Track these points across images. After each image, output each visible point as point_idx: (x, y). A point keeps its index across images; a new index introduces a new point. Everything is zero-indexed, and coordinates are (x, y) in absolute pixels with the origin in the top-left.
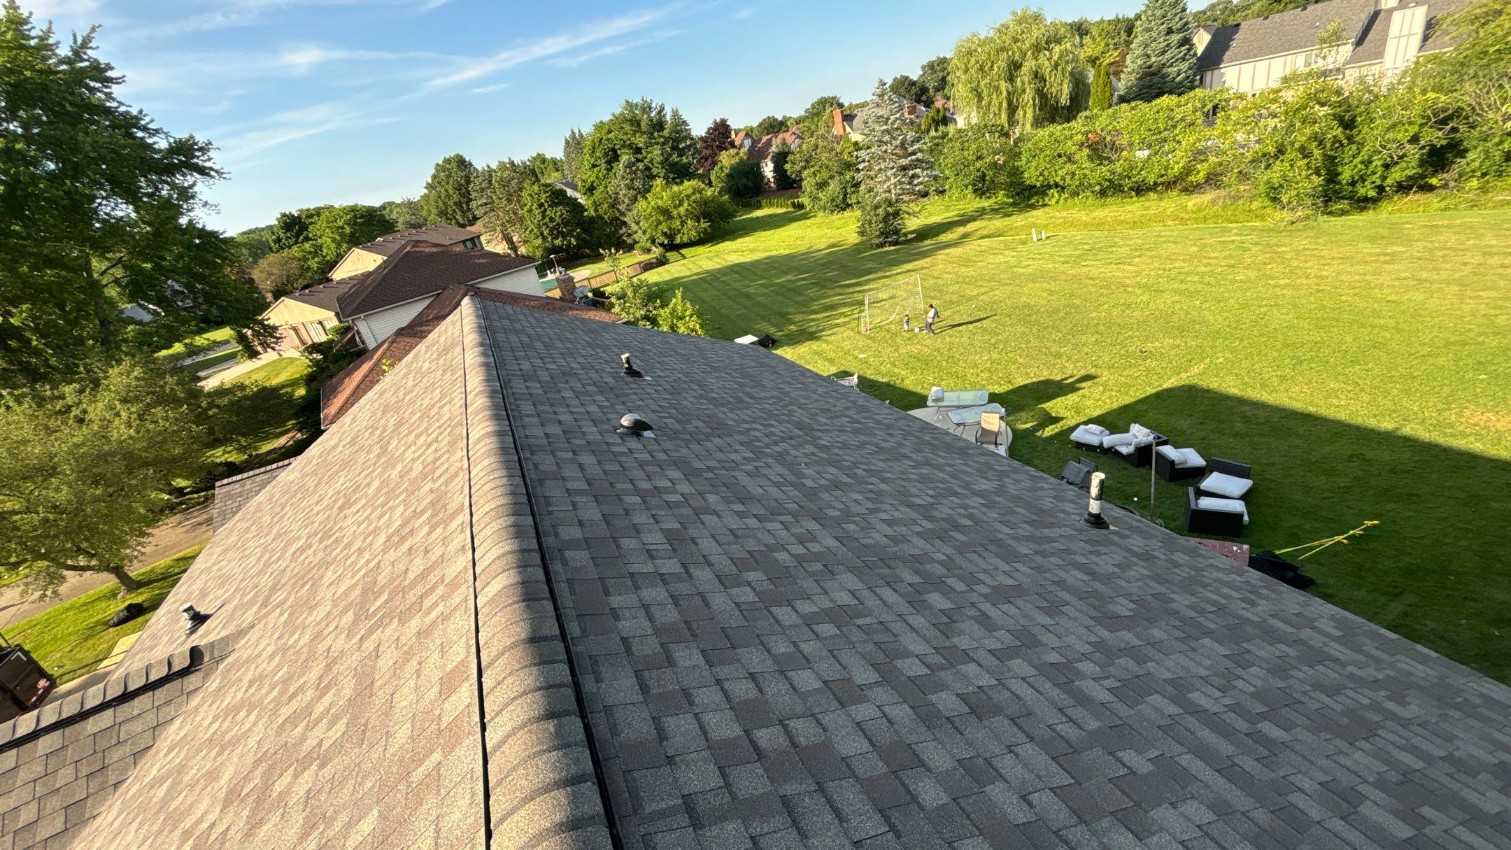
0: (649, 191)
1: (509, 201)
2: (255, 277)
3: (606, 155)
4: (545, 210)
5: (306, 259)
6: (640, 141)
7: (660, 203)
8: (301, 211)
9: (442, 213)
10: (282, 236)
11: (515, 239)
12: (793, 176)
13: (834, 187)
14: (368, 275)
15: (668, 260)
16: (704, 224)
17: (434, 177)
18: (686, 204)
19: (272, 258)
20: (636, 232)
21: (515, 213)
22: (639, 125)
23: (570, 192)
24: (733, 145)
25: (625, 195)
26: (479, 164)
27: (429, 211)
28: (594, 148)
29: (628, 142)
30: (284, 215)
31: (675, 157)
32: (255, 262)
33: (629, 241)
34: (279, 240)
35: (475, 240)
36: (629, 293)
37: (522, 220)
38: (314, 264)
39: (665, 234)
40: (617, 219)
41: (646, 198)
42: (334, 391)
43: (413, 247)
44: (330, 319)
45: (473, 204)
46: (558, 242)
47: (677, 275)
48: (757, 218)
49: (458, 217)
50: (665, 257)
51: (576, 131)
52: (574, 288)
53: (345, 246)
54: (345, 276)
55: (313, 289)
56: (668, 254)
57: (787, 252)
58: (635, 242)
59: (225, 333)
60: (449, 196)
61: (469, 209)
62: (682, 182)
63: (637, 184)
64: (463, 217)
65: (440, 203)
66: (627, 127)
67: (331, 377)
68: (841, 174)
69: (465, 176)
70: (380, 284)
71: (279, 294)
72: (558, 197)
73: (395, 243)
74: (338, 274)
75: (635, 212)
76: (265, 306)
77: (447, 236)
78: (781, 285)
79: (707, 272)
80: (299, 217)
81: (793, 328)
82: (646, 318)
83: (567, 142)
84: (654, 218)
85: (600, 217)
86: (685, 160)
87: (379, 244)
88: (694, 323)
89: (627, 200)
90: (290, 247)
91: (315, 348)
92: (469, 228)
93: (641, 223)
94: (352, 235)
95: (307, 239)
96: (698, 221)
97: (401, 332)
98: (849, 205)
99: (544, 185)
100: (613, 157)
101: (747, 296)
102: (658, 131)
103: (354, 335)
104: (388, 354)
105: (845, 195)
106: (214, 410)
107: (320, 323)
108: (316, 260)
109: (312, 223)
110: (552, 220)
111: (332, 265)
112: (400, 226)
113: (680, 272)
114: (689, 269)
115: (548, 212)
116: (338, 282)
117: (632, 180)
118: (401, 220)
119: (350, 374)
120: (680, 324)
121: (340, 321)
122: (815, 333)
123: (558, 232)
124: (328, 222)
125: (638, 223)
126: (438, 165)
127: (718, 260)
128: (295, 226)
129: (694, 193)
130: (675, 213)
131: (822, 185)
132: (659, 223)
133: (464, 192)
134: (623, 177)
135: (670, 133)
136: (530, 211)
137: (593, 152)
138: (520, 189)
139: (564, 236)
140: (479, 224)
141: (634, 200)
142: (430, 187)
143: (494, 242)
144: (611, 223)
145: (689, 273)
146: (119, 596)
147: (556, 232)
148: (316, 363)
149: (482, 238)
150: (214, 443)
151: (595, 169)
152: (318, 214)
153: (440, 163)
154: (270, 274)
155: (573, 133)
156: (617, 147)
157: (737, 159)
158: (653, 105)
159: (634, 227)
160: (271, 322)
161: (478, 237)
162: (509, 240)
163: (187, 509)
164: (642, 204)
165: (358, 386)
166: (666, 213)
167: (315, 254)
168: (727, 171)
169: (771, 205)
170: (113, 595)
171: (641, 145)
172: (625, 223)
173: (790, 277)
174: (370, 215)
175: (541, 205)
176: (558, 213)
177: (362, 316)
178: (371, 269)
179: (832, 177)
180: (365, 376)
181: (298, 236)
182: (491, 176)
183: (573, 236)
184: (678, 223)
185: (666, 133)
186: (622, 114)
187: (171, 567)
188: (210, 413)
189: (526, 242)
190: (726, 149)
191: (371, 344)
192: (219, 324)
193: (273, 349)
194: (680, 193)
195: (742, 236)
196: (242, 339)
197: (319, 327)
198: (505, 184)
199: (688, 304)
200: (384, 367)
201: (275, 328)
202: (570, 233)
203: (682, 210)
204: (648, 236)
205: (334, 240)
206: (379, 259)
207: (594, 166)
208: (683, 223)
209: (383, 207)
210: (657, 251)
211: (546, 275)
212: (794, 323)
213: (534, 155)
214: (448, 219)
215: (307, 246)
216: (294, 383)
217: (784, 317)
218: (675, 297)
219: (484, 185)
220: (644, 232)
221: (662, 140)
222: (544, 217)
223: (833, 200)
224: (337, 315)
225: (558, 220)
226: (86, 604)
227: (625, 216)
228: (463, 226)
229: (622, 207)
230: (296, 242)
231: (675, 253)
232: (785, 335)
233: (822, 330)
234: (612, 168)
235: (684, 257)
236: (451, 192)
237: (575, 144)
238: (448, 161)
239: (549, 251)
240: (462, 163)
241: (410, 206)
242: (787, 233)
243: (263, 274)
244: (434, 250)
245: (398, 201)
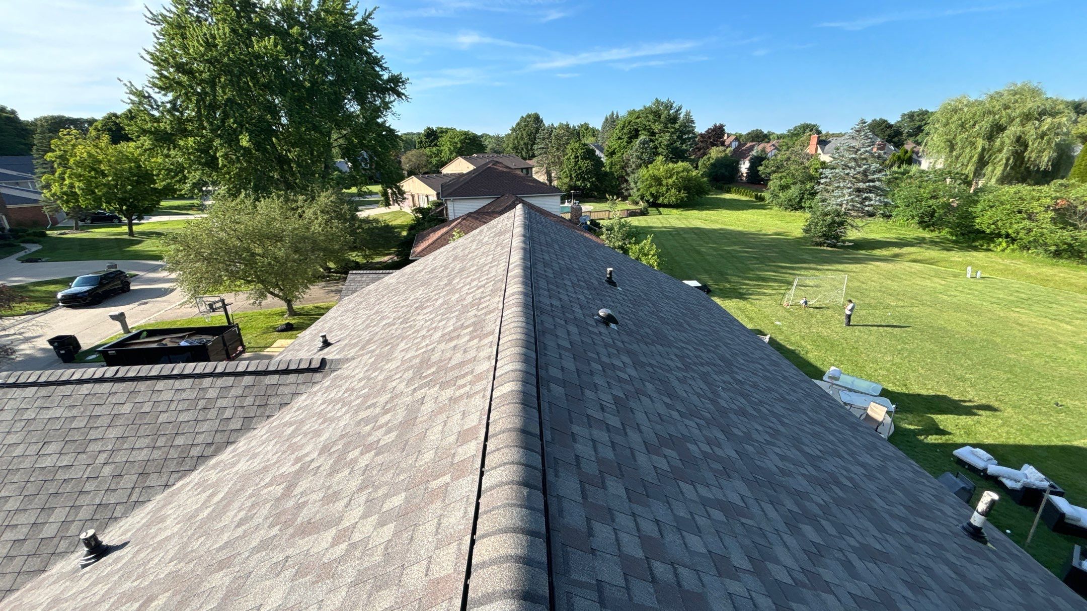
0: (651, 163)
1: (558, 149)
2: (402, 160)
3: (630, 132)
4: (578, 161)
5: (431, 157)
6: (657, 127)
7: (656, 172)
8: (438, 128)
9: (515, 148)
10: (424, 140)
11: (553, 175)
12: (763, 176)
13: (794, 191)
14: (461, 175)
15: (648, 213)
16: (683, 194)
17: (518, 124)
18: (674, 178)
19: (414, 152)
20: (632, 189)
21: (559, 158)
22: (660, 117)
23: (598, 152)
24: (723, 144)
25: (633, 162)
26: (547, 123)
27: (508, 145)
28: (624, 127)
29: (648, 127)
30: (429, 128)
31: (678, 144)
32: (405, 152)
33: (626, 194)
34: (421, 142)
35: (529, 169)
36: (616, 228)
37: (561, 163)
38: (434, 161)
39: (652, 195)
40: (623, 177)
41: (648, 168)
42: (423, 238)
43: (493, 165)
44: (433, 196)
45: (535, 147)
46: (579, 183)
47: (651, 225)
48: (725, 199)
49: (524, 153)
50: (647, 210)
51: (615, 113)
52: (581, 215)
53: (454, 154)
54: (449, 172)
55: (430, 175)
56: (649, 209)
57: (740, 229)
58: (630, 195)
59: (377, 188)
60: (522, 138)
61: (532, 149)
62: (676, 162)
63: (645, 156)
64: (526, 153)
65: (516, 141)
66: (651, 117)
67: (424, 230)
68: (803, 183)
69: (537, 128)
70: (467, 182)
71: (411, 173)
72: (589, 154)
73: (483, 159)
74: (447, 170)
75: (636, 175)
76: (402, 178)
77: (514, 162)
78: (728, 252)
79: (674, 228)
80: (436, 132)
81: (728, 286)
82: (621, 248)
83: (607, 119)
84: (648, 182)
85: (612, 173)
86: (684, 147)
87: (474, 158)
88: (653, 261)
89: (634, 166)
90: (425, 148)
91: (419, 210)
92: (527, 161)
93: (638, 184)
94: (461, 148)
95: (436, 145)
96: (680, 192)
97: (470, 215)
98: (801, 208)
99: (583, 144)
100: (635, 134)
101: (699, 252)
102: (672, 123)
103: (442, 210)
104: (459, 225)
105: (801, 199)
106: (360, 230)
107: (427, 196)
108: (437, 159)
109: (441, 137)
110: (580, 168)
111: (444, 164)
112: (488, 150)
113: (653, 223)
114: (661, 222)
115: (579, 163)
116: (444, 175)
117: (642, 153)
118: (489, 147)
119: (434, 231)
120: (643, 259)
121: (438, 198)
122: (745, 294)
123: (581, 177)
124: (450, 138)
125: (636, 183)
126: (523, 117)
127: (685, 222)
128: (432, 136)
129: (683, 171)
130: (664, 182)
131: (784, 188)
132: (651, 186)
133: (533, 138)
134: (637, 150)
135: (680, 127)
136: (568, 159)
137: (622, 129)
138: (567, 144)
139: (584, 180)
140: (535, 159)
141: (640, 166)
142: (513, 130)
143: (540, 174)
144: (618, 179)
145: (660, 225)
146: (285, 316)
147: (580, 177)
148: (417, 219)
149: (534, 169)
150: (353, 249)
151: (620, 141)
152: (446, 132)
153: (524, 116)
154: (410, 161)
155: (613, 114)
156: (639, 129)
157: (723, 154)
158: (674, 105)
159: (632, 185)
160: (403, 189)
161: (531, 168)
162: (549, 174)
163: (329, 281)
164: (643, 172)
165: (437, 240)
166: (658, 180)
167: (437, 155)
168: (712, 161)
169: (738, 192)
170: (282, 314)
171: (657, 131)
172: (627, 181)
173: (737, 248)
174: (474, 139)
175: (576, 157)
176: (585, 164)
177: (452, 198)
178: (465, 172)
179: (794, 184)
180: (442, 235)
181: (431, 142)
182: (552, 131)
183: (589, 181)
184: (664, 189)
185: (677, 126)
186: (650, 108)
187: (312, 310)
188: (358, 231)
189: (559, 178)
190: (717, 146)
191: (451, 217)
192: (376, 183)
193: (399, 205)
194: (673, 169)
195: (709, 209)
196: (385, 194)
197: (426, 198)
198: (558, 137)
199: (654, 247)
200: (454, 233)
201: (404, 193)
202: (588, 179)
203: (670, 181)
204: (639, 193)
205: (450, 149)
206: (471, 167)
207: (620, 138)
208: (668, 190)
209: (482, 136)
210: (642, 205)
211: (564, 203)
212: (730, 282)
213: (583, 123)
214: (517, 152)
215: (434, 149)
216: (402, 227)
217: (722, 276)
218: (646, 239)
219: (546, 136)
220: (638, 190)
221: (673, 130)
222: (575, 165)
223: (790, 200)
224: (438, 194)
225: (584, 169)
226: (270, 315)
227: (629, 176)
228: (525, 159)
229: (629, 170)
230: (430, 146)
231: (655, 209)
232: (719, 289)
233: (751, 294)
234: (631, 142)
235: (660, 213)
236: (524, 136)
237: (611, 121)
238: (529, 116)
239: (571, 187)
240: (537, 119)
241: (499, 139)
242: (745, 216)
243: (407, 159)
244: (505, 170)
245: (491, 134)
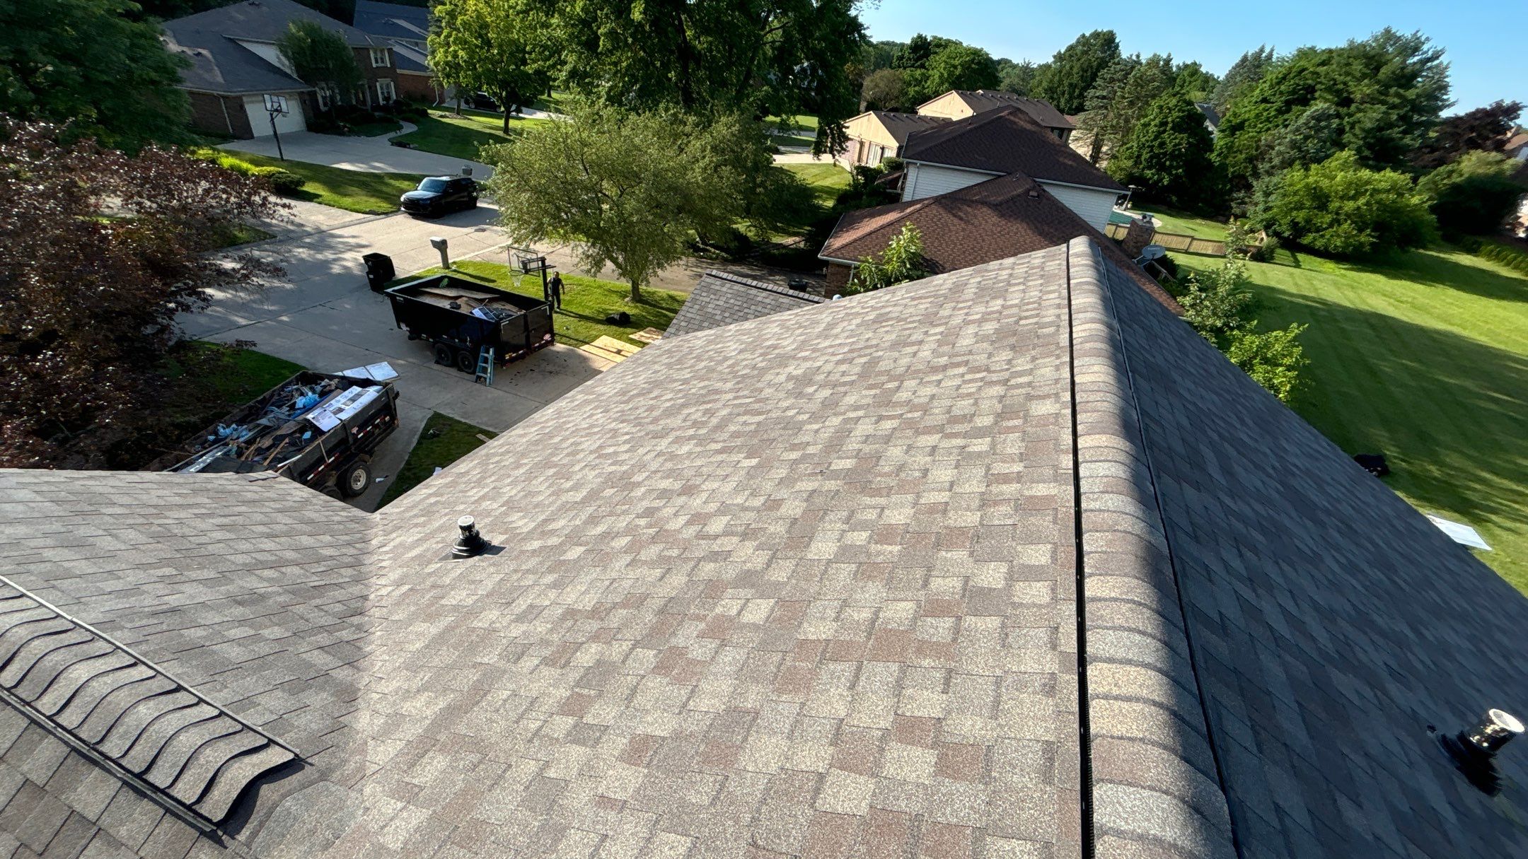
0: (1319, 161)
1: (1132, 104)
2: (865, 84)
3: (1294, 92)
4: (1165, 131)
5: (909, 84)
6: (1362, 90)
7: (1325, 183)
8: (935, 37)
9: (1051, 91)
10: (906, 55)
11: (1104, 149)
14: (947, 123)
15: (1273, 258)
16: (1366, 238)
17: (1071, 48)
18: (1362, 201)
19: (887, 72)
20: (1255, 204)
21: (1127, 121)
22: (1377, 69)
23: (1208, 124)
24: (1499, 146)
25: (1279, 153)
27: (1040, 83)
28: (1284, 78)
29: (1341, 86)
30: (920, 37)
31: (1395, 133)
32: (874, 71)
33: (1236, 210)
34: (901, 58)
35: (1064, 132)
37: (1128, 130)
38: (912, 91)
39: (1294, 225)
40: (1243, 177)
41: (1307, 169)
42: (851, 224)
43: (1009, 113)
44: (891, 149)
45: (1091, 92)
46: (1148, 173)
47: (1273, 284)
48: (1457, 265)
49: (1063, 101)
50: (1272, 251)
51: (1267, 50)
53: (946, 85)
54: (931, 114)
55: (897, 114)
56: (1279, 251)
58: (1244, 215)
59: (812, 121)
60: (1069, 74)
61: (1081, 96)
62: (1379, 170)
63: (1311, 146)
64: (1067, 101)
65: (1057, 78)
66: (1357, 67)
67: (858, 207)
69: (1102, 59)
70: (954, 139)
71: (872, 107)
72: (1192, 122)
73: (992, 101)
74: (926, 111)
75: (1275, 180)
76: (853, 112)
77: (1044, 114)
79: (1324, 303)
80: (929, 44)
82: (1218, 332)
84: (1296, 198)
85: (1223, 167)
86: (1407, 140)
87: (977, 97)
89: (1276, 161)
90: (905, 68)
91: (863, 170)
92: (1067, 117)
93: (1273, 197)
94: (959, 77)
95: (923, 66)
96: (1361, 230)
97: (939, 200)
99: (1185, 101)
100: (1303, 97)
102: (1400, 86)
103: (900, 176)
104: (916, 215)
107: (883, 149)
108: (917, 88)
109: (936, 53)
110: (1162, 145)
111: (925, 99)
112: (1003, 86)
113: (1279, 282)
114: (1296, 284)
115: (1166, 135)
116: (920, 118)
117: (1306, 138)
118: (1007, 81)
121: (898, 155)
124: (949, 57)
125: (1267, 194)
126: (1083, 36)
127: (1351, 295)
128: (922, 49)
129: (1388, 191)
130: (1334, 205)
132: (1299, 207)
133: (1089, 77)
134: (1297, 130)
135: (1418, 96)
136: (1146, 125)
137: (1279, 83)
138: (1154, 97)
139: (1162, 168)
140: (1082, 116)
141: (1288, 164)
142: (1059, 57)
143: (1081, 143)
144: (1231, 181)
145: (1294, 290)
146: (627, 299)
147: (1157, 162)
148: (856, 184)
149: (1074, 133)
151: (1263, 106)
152: (946, 46)
153: (1087, 35)
154: (876, 86)
155: (1262, 50)
156: (1318, 86)
157: (1492, 170)
158: (1425, 47)
159: (1258, 196)
160: (847, 131)
161: (1070, 130)
162: (1097, 147)
164: (1295, 174)
166: (1320, 199)
167: (918, 83)
168: (1456, 179)
169: (1498, 258)
170: (623, 295)
171: (1358, 96)
172: (1249, 187)
174: (986, 65)
175: (1163, 124)
176: (1177, 141)
177: (919, 162)
178: (955, 119)
181: (916, 61)
182: (1133, 68)
183: (1170, 174)
184: (1328, 218)
185: (1411, 94)
186: (1363, 46)
187: (663, 299)
189: (1114, 157)
190: (1485, 150)
191: (907, 197)
192: (810, 112)
193: (834, 156)
194: (1368, 182)
195: (1413, 279)
196: (822, 133)
197: (880, 151)
198: (1141, 82)
201: (847, 139)
202: (1168, 170)
203: (1350, 206)
204: (1266, 216)
205: (941, 76)
206: (968, 112)
207: (1265, 100)
208: (1337, 222)
209: (999, 62)
210: (1263, 239)
214: (1052, 98)
215: (918, 72)
216: (828, 192)
219: (1119, 76)
220: (1267, 209)
221: (1397, 101)
222: (1156, 138)
224: (900, 148)
225: (1170, 147)
227: (1258, 178)
228: (1062, 111)
229: (1263, 167)
230: (912, 66)
231: (1288, 253)
234: (1288, 111)
235: (1297, 265)
236: (1075, 70)
237: (1253, 65)
238: (1096, 35)
239: (1131, 178)
240: (1109, 41)
241: (1027, 71)
243: (873, 83)
